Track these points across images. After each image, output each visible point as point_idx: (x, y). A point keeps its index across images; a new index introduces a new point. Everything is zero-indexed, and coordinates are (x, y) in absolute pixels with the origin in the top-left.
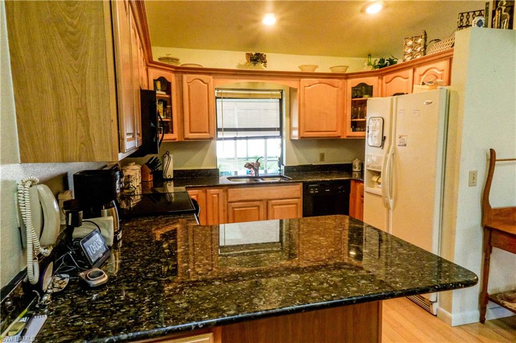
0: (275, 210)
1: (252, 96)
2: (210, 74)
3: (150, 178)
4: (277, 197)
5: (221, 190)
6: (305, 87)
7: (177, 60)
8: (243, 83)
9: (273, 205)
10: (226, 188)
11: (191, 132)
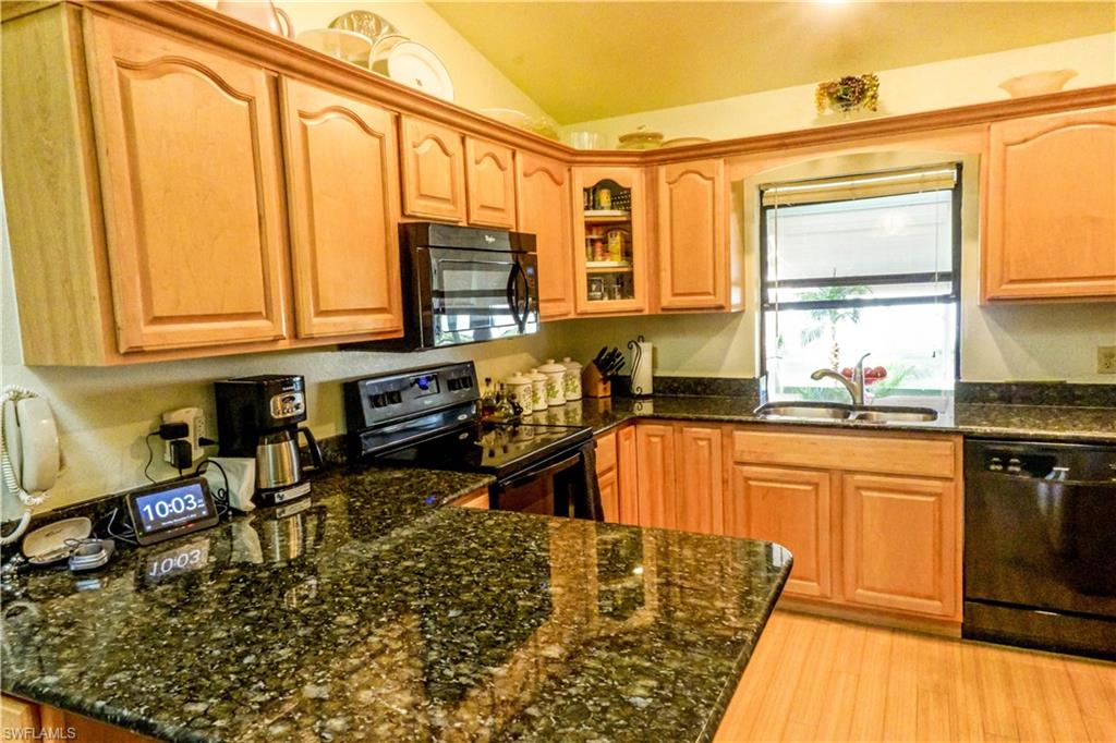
0: (867, 504)
1: (860, 193)
2: (718, 155)
3: (602, 390)
4: (872, 466)
5: (718, 431)
6: (1007, 145)
7: (656, 137)
8: (831, 160)
9: (858, 488)
10: (728, 428)
11: (675, 295)
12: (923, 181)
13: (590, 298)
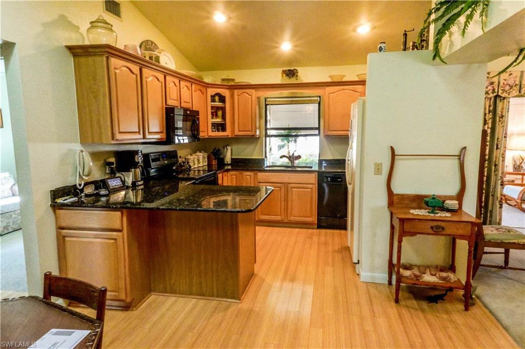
0: (294, 193)
2: (253, 88)
3: (214, 162)
4: (296, 182)
5: (253, 173)
6: (330, 93)
7: (233, 80)
8: (286, 92)
9: (292, 188)
10: (256, 172)
11: (239, 131)
12: (311, 100)
13: (212, 131)
